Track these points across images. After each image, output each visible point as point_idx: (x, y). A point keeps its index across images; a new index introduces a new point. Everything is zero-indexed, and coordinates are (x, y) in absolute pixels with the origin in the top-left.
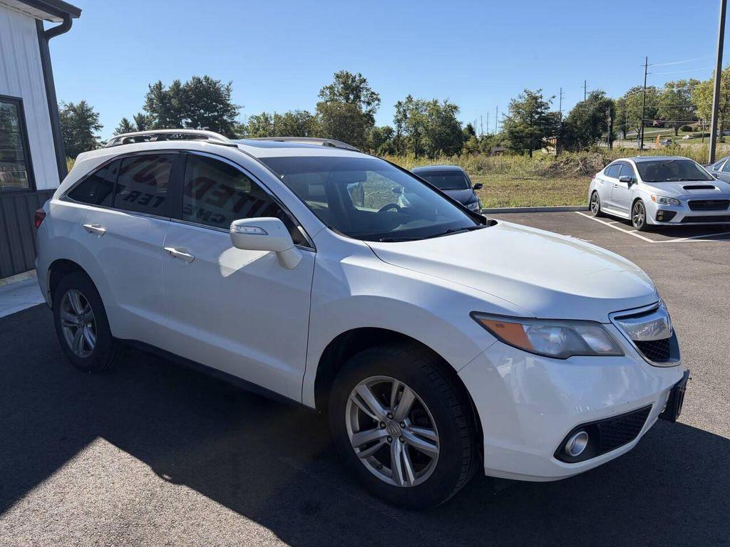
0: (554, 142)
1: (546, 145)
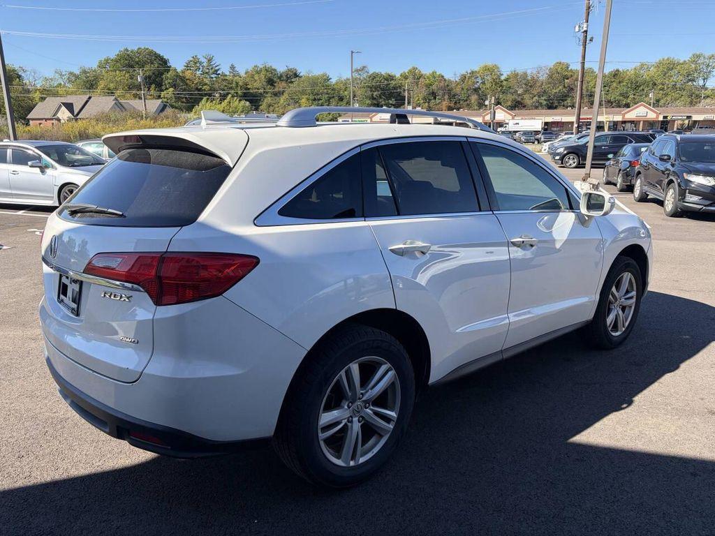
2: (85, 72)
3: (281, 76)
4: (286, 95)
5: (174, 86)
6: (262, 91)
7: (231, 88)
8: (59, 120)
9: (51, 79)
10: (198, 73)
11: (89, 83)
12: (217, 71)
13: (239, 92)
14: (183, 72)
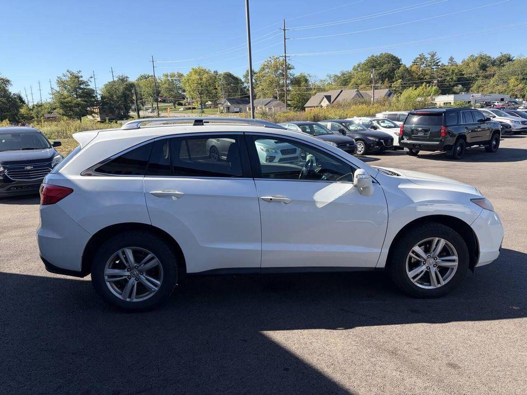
0: (97, 110)
1: (91, 113)
2: (343, 74)
3: (495, 61)
4: (496, 77)
5: (402, 78)
6: (474, 75)
7: (448, 75)
8: (322, 107)
9: (325, 81)
10: (422, 66)
11: (345, 81)
12: (437, 63)
13: (454, 78)
14: (411, 67)
